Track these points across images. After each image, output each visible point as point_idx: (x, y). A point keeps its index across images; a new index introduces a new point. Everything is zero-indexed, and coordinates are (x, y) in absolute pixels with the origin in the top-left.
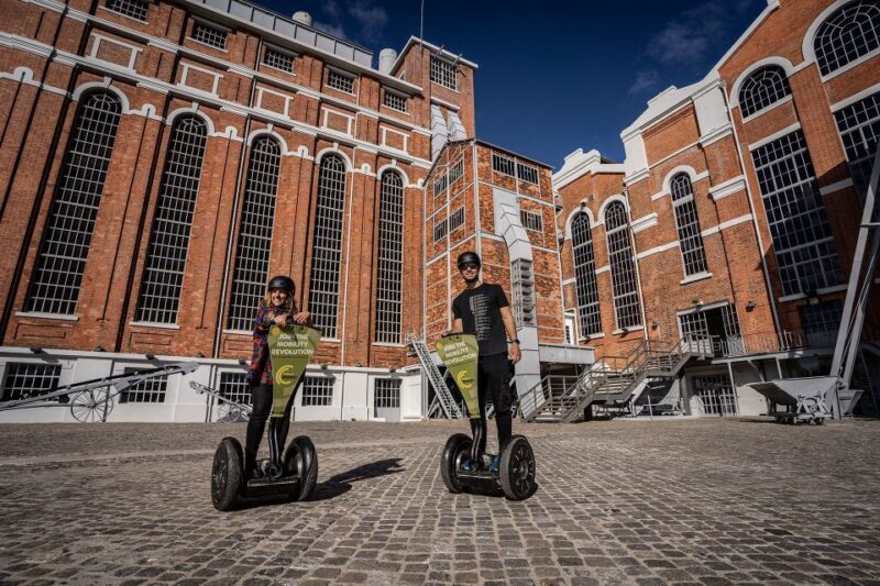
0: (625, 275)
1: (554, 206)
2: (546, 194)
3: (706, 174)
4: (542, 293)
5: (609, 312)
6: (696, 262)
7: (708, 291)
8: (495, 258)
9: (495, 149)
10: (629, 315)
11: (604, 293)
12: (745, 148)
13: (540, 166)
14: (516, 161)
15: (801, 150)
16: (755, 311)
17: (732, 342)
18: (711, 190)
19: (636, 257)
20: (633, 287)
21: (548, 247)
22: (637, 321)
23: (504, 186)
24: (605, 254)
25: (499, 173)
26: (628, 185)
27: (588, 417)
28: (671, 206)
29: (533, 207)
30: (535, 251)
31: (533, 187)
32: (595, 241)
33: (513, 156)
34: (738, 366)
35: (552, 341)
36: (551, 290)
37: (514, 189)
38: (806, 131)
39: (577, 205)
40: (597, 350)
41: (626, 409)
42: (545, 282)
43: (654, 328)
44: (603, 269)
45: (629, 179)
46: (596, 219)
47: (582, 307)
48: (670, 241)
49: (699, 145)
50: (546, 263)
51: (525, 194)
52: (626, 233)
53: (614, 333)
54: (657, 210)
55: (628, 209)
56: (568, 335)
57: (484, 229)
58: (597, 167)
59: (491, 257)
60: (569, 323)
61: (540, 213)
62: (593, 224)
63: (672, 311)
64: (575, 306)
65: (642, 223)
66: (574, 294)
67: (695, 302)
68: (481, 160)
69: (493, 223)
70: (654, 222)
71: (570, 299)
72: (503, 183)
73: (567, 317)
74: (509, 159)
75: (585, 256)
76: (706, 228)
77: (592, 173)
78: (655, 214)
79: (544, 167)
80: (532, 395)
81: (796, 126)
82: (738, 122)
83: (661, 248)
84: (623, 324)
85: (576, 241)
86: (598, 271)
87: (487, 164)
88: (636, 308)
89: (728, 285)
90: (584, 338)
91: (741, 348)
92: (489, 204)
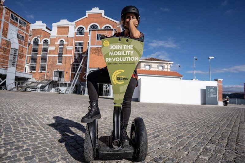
0: (44, 59)
1: (29, 34)
2: (27, 30)
3: (67, 43)
4: (20, 58)
5: (38, 66)
6: (60, 61)
7: (61, 67)
8: (5, 45)
9: (12, 12)
10: (43, 68)
11: (38, 62)
12: (75, 41)
13: (27, 22)
14: (19, 18)
15: (82, 46)
16: (67, 74)
17: (62, 79)
18: (67, 47)
19: (48, 55)
20: (46, 62)
21: (24, 46)
22: (45, 70)
23: (13, 24)
24: (41, 52)
25: (13, 20)
26: (51, 37)
27: (25, 90)
28: (58, 47)
29: (22, 33)
30: (20, 47)
31: (23, 27)
32: (39, 48)
33: (18, 16)
34: (62, 84)
35: (20, 71)
36: (23, 57)
37: (17, 26)
38: (84, 43)
39: (36, 36)
40: (33, 75)
41: (36, 90)
42: (21, 55)
43: (48, 73)
44: (39, 56)
45: (51, 36)
46: (41, 42)
47: (31, 63)
48: (56, 54)
49: (67, 36)
50: (23, 50)
51: (20, 29)
52: (47, 48)
53: (39, 72)
54: (55, 46)
55: (49, 43)
56: (26, 70)
57: (3, 36)
58: (44, 29)
59: (4, 45)
60: (26, 66)
61: (24, 36)
62: (39, 43)
63: (53, 70)
64: (30, 62)
65: (51, 48)
66: (30, 59)
67: (58, 69)
68: (6, 14)
69: (7, 35)
70: (54, 49)
71: (28, 60)
72: (13, 23)
73: (26, 65)
74: (17, 16)
75: (35, 50)
76: (64, 54)
77: (43, 30)
78: (55, 47)
79: (28, 23)
80: (11, 85)
81: (82, 42)
82: (75, 35)
83: (54, 55)
84: (41, 70)
85: (34, 45)
86: (38, 56)
87: (8, 16)
88: (45, 67)
89: (64, 67)
90: (30, 71)
91: (63, 80)
92: (6, 29)
